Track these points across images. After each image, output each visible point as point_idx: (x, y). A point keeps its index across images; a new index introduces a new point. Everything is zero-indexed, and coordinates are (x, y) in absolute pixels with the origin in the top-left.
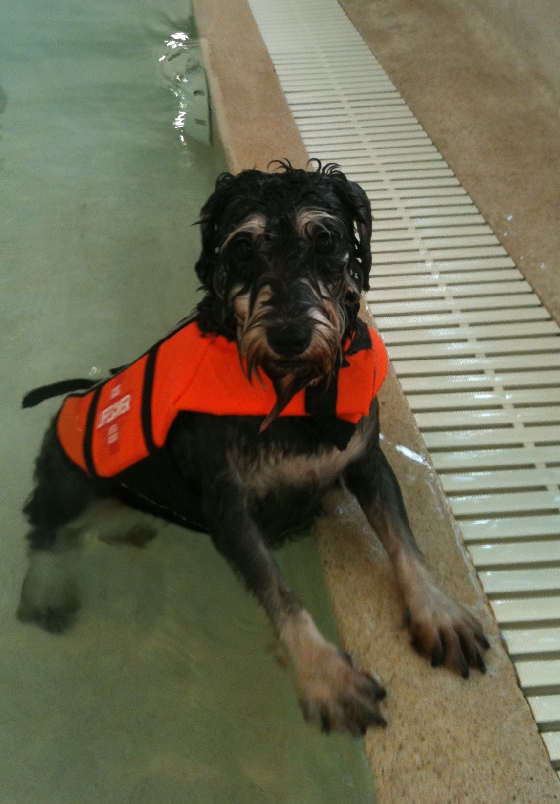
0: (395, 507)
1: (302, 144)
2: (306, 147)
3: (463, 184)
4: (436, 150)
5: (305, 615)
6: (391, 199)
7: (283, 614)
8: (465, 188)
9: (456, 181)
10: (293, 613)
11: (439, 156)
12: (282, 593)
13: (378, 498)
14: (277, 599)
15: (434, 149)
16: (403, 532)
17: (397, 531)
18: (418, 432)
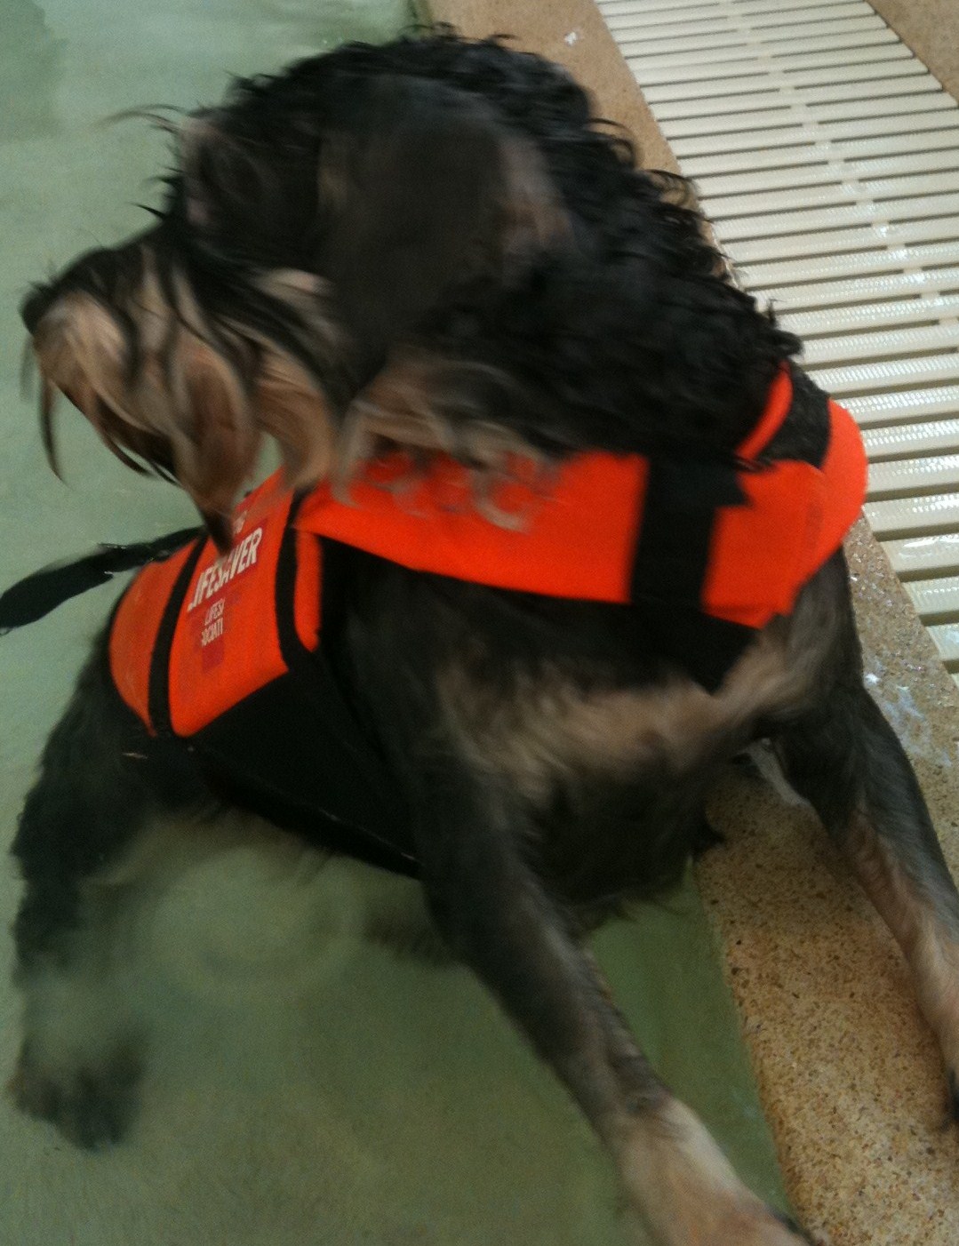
0: (909, 824)
1: (604, 26)
2: (613, 34)
3: (948, 85)
4: (884, 24)
5: (680, 1114)
6: (799, 125)
7: (622, 1119)
8: (952, 95)
9: (931, 83)
10: (646, 1111)
11: (891, 36)
12: (618, 1063)
13: (862, 805)
14: (603, 1080)
15: (878, 22)
16: (930, 884)
17: (914, 882)
18: (918, 625)
